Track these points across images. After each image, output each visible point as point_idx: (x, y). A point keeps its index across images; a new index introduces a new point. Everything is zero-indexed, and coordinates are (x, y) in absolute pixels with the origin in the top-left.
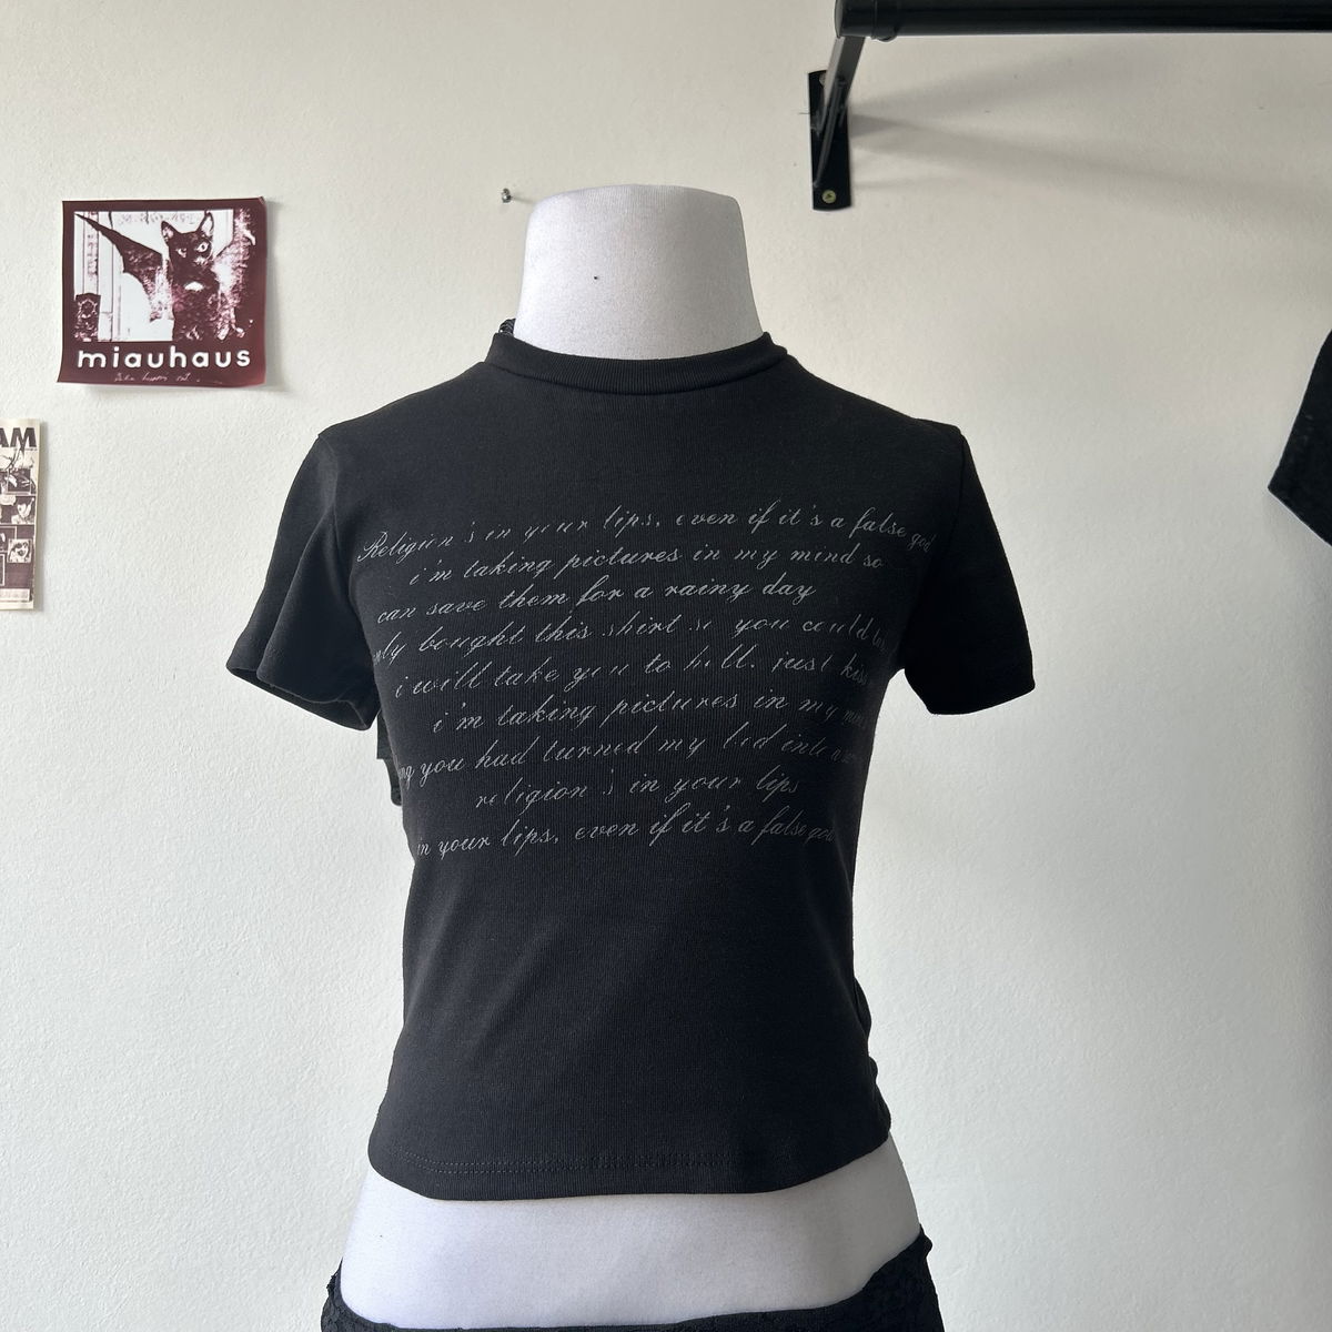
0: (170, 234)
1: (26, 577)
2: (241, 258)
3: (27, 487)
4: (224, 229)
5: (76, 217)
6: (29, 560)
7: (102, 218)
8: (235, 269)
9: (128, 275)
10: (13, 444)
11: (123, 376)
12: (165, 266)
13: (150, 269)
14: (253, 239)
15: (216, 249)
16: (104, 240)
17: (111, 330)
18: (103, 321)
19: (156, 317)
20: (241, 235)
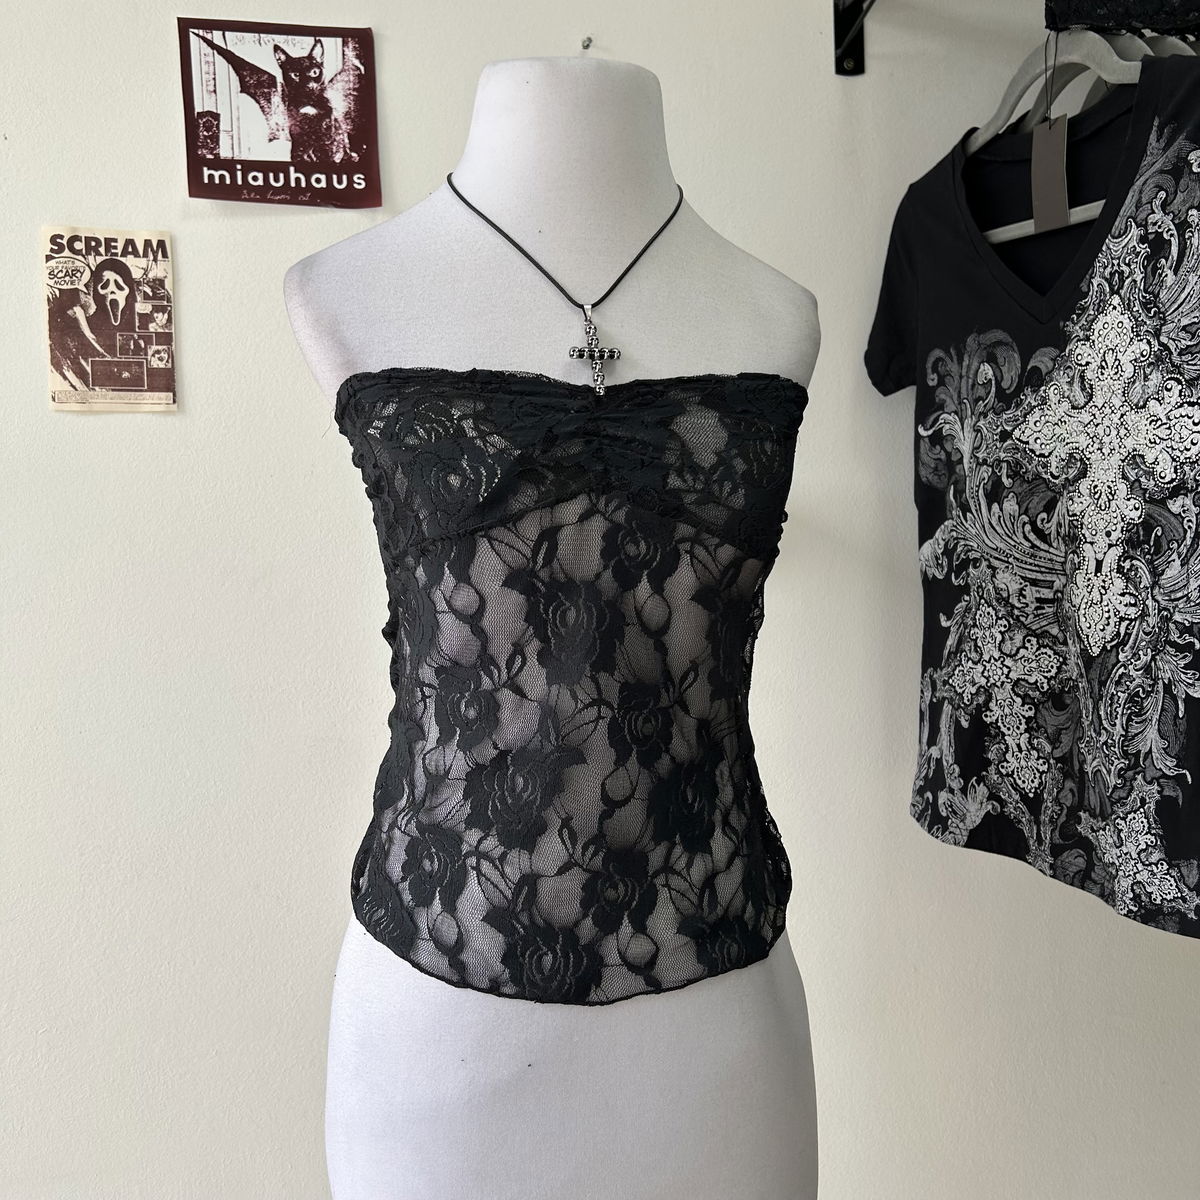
0: (283, 57)
1: (166, 381)
2: (351, 85)
3: (160, 295)
4: (333, 56)
5: (192, 38)
6: (170, 365)
7: (217, 37)
8: (346, 96)
9: (244, 95)
10: (145, 255)
11: (249, 195)
12: (279, 89)
13: (266, 90)
14: (362, 68)
15: (327, 76)
16: (219, 59)
17: (233, 149)
18: (224, 139)
19: (275, 138)
20: (350, 64)
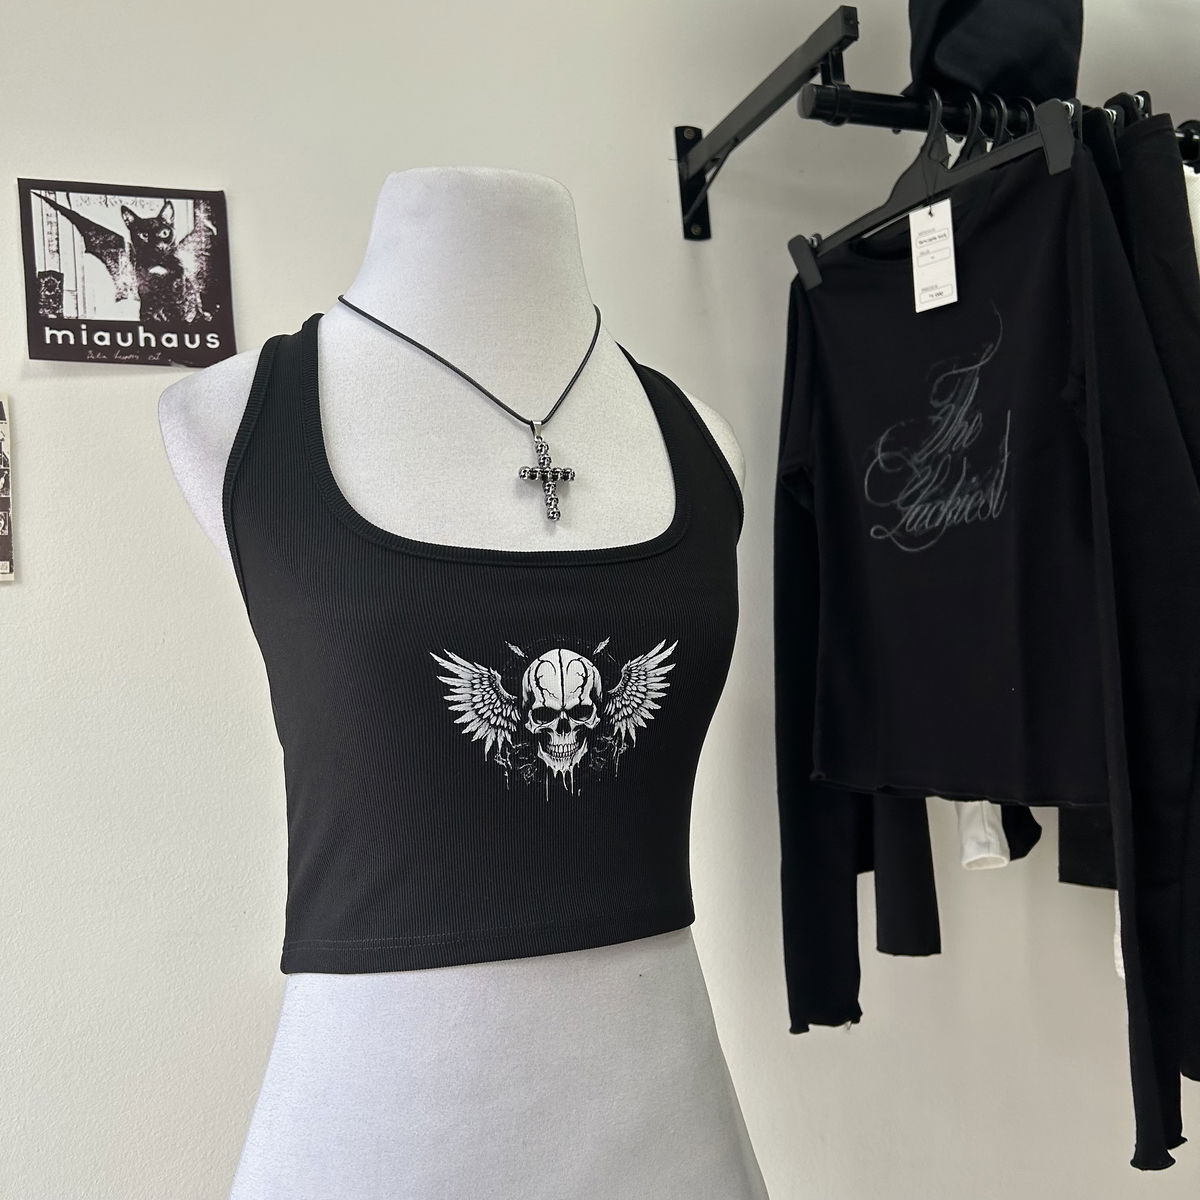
0: (131, 218)
1: (4, 549)
2: (203, 246)
4: (183, 218)
5: (34, 198)
6: (6, 532)
7: (60, 198)
8: (198, 257)
9: (90, 255)
11: (95, 355)
12: (127, 249)
13: (113, 251)
14: (214, 230)
15: (178, 236)
16: (64, 221)
17: (77, 308)
18: (67, 299)
19: (122, 298)
20: (202, 225)
